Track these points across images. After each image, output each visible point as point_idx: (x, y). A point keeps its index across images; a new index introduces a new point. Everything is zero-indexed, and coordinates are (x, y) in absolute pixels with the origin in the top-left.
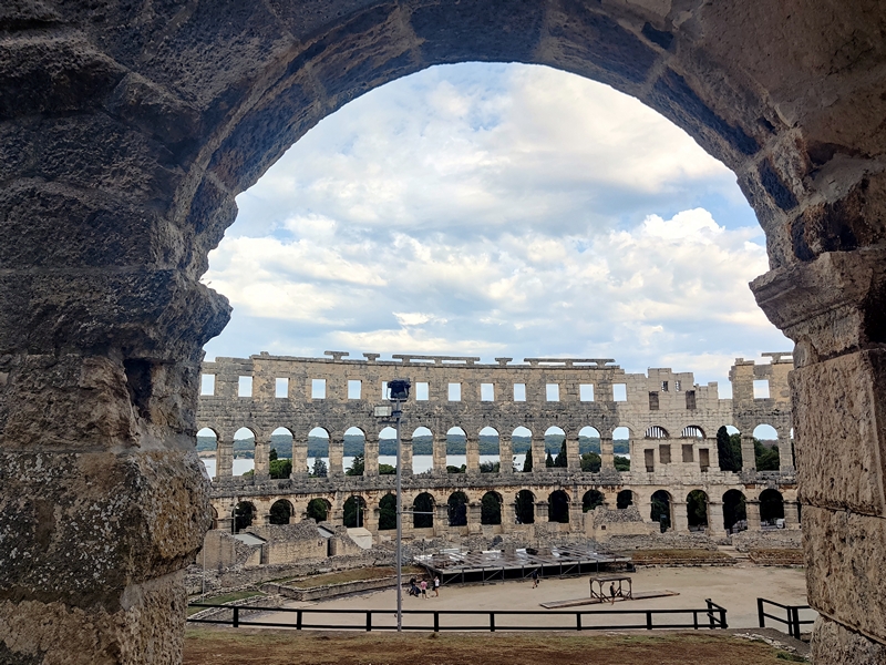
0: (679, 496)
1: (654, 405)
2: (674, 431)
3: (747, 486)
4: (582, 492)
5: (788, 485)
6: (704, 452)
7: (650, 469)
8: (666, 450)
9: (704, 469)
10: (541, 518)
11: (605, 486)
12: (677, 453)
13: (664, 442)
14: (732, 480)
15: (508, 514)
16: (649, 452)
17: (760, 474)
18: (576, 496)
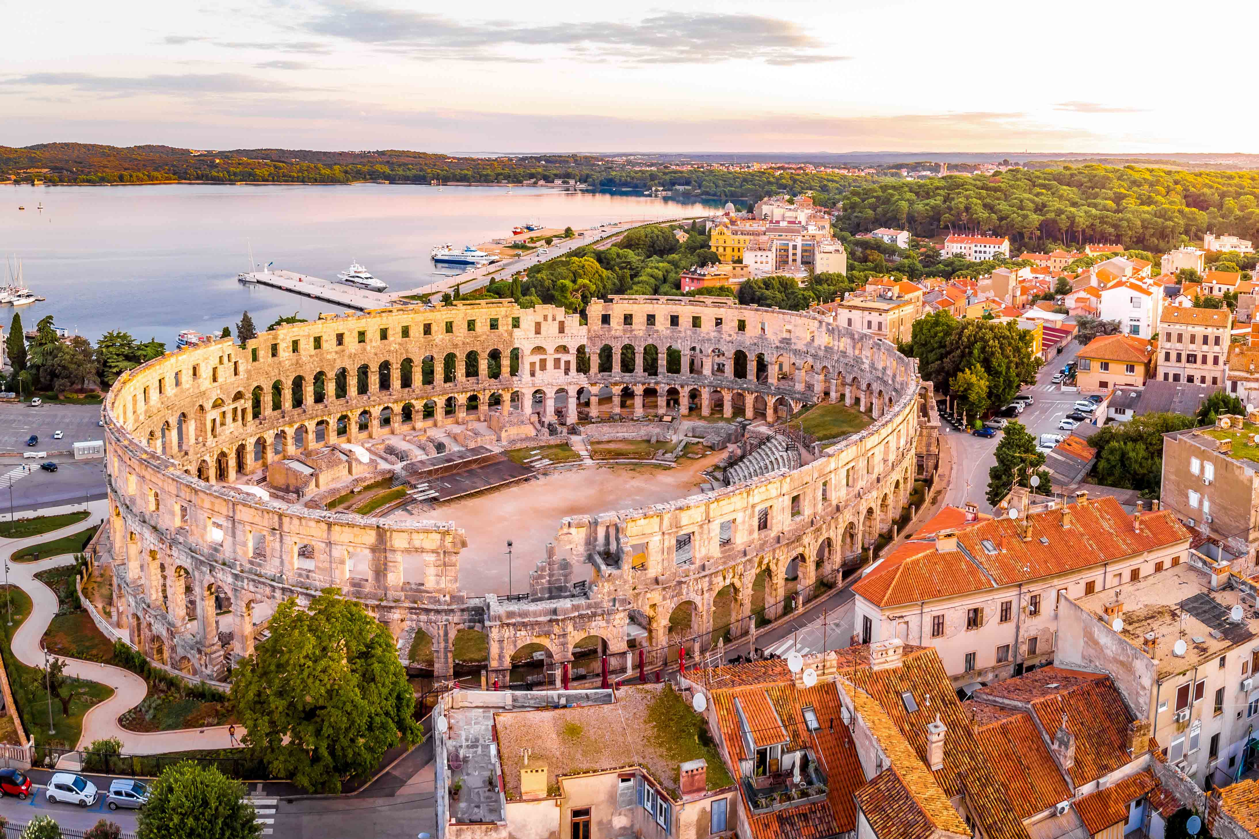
0: (550, 393)
1: (538, 332)
2: (550, 348)
3: (592, 385)
4: (488, 394)
5: (616, 384)
6: (568, 363)
7: (533, 374)
8: (543, 362)
9: (566, 373)
10: (462, 414)
11: (503, 390)
12: (550, 364)
13: (543, 357)
14: (582, 380)
15: (439, 412)
16: (533, 364)
17: (599, 376)
18: (484, 398)
